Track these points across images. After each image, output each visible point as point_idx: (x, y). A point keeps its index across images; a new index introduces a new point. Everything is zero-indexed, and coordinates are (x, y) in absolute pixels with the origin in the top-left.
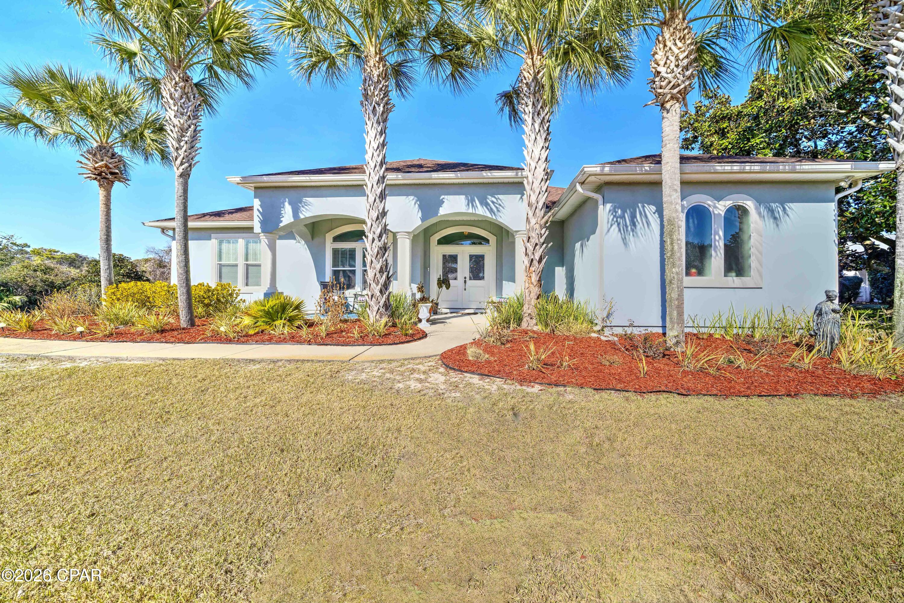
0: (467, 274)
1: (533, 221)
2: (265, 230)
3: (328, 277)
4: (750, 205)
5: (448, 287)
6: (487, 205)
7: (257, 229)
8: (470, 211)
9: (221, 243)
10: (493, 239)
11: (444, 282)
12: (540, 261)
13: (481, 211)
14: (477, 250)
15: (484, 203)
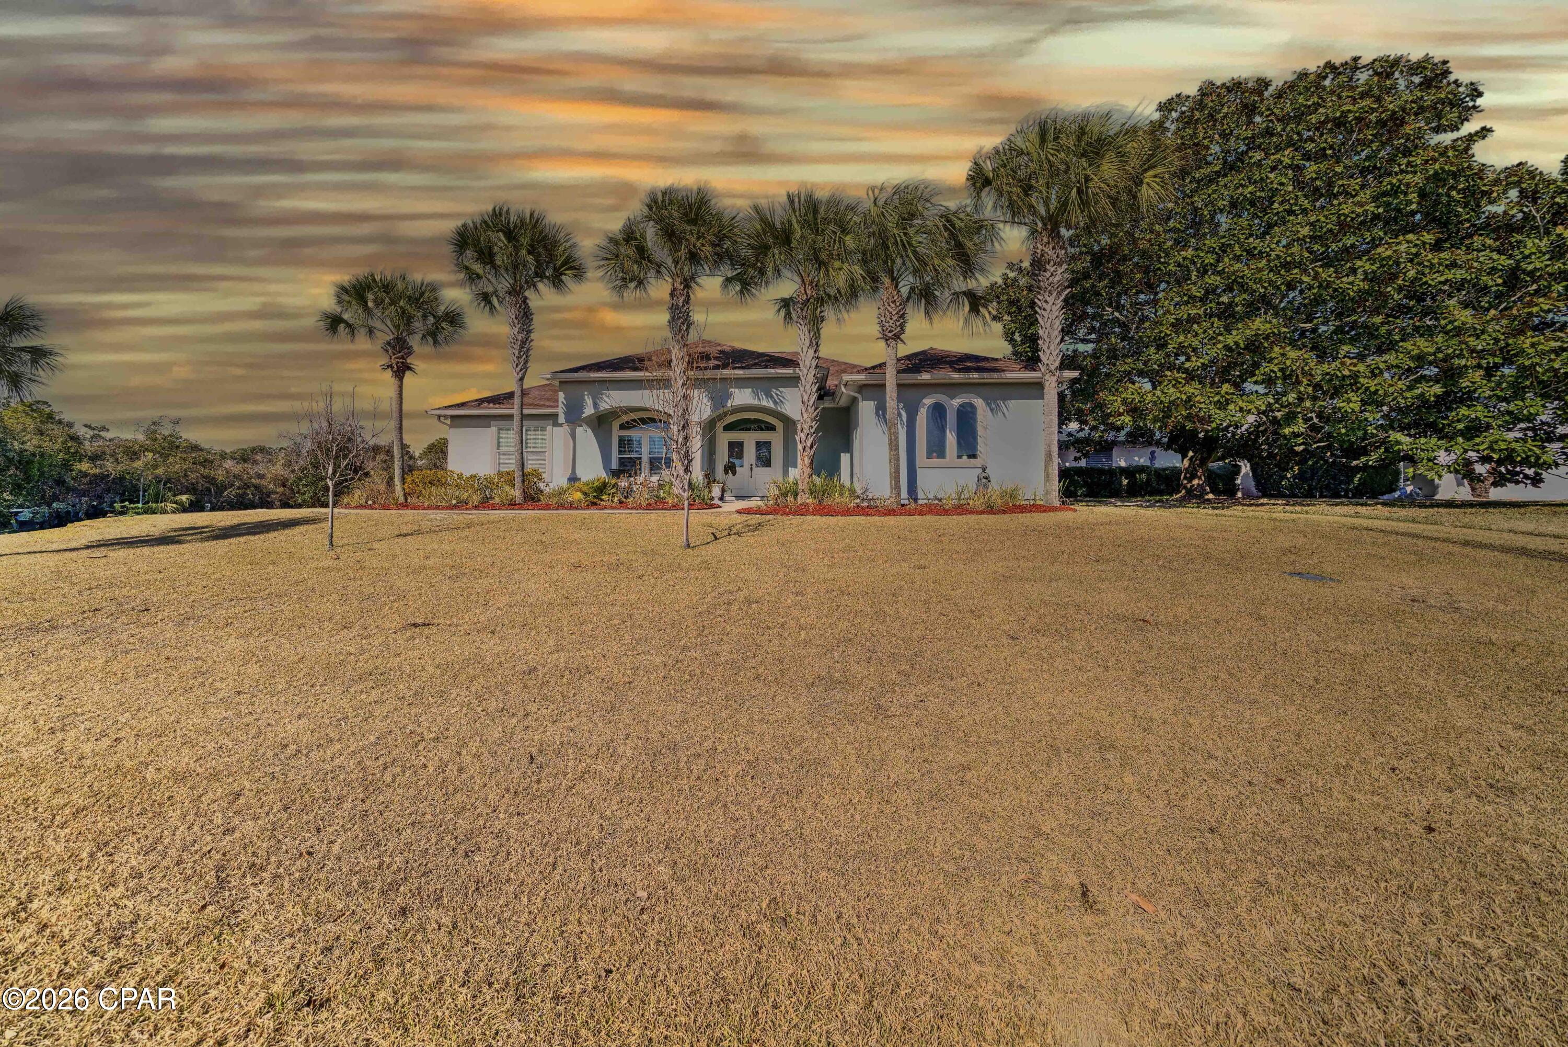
0: (754, 462)
1: (805, 416)
2: (568, 421)
3: (615, 465)
4: (979, 402)
5: (734, 474)
6: (772, 397)
7: (562, 419)
8: (756, 402)
9: (500, 430)
10: (779, 425)
11: (730, 468)
12: (811, 448)
13: (766, 403)
14: (764, 436)
15: (769, 395)
